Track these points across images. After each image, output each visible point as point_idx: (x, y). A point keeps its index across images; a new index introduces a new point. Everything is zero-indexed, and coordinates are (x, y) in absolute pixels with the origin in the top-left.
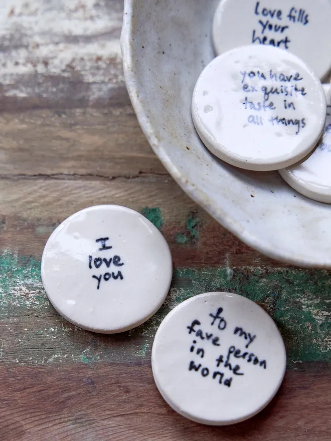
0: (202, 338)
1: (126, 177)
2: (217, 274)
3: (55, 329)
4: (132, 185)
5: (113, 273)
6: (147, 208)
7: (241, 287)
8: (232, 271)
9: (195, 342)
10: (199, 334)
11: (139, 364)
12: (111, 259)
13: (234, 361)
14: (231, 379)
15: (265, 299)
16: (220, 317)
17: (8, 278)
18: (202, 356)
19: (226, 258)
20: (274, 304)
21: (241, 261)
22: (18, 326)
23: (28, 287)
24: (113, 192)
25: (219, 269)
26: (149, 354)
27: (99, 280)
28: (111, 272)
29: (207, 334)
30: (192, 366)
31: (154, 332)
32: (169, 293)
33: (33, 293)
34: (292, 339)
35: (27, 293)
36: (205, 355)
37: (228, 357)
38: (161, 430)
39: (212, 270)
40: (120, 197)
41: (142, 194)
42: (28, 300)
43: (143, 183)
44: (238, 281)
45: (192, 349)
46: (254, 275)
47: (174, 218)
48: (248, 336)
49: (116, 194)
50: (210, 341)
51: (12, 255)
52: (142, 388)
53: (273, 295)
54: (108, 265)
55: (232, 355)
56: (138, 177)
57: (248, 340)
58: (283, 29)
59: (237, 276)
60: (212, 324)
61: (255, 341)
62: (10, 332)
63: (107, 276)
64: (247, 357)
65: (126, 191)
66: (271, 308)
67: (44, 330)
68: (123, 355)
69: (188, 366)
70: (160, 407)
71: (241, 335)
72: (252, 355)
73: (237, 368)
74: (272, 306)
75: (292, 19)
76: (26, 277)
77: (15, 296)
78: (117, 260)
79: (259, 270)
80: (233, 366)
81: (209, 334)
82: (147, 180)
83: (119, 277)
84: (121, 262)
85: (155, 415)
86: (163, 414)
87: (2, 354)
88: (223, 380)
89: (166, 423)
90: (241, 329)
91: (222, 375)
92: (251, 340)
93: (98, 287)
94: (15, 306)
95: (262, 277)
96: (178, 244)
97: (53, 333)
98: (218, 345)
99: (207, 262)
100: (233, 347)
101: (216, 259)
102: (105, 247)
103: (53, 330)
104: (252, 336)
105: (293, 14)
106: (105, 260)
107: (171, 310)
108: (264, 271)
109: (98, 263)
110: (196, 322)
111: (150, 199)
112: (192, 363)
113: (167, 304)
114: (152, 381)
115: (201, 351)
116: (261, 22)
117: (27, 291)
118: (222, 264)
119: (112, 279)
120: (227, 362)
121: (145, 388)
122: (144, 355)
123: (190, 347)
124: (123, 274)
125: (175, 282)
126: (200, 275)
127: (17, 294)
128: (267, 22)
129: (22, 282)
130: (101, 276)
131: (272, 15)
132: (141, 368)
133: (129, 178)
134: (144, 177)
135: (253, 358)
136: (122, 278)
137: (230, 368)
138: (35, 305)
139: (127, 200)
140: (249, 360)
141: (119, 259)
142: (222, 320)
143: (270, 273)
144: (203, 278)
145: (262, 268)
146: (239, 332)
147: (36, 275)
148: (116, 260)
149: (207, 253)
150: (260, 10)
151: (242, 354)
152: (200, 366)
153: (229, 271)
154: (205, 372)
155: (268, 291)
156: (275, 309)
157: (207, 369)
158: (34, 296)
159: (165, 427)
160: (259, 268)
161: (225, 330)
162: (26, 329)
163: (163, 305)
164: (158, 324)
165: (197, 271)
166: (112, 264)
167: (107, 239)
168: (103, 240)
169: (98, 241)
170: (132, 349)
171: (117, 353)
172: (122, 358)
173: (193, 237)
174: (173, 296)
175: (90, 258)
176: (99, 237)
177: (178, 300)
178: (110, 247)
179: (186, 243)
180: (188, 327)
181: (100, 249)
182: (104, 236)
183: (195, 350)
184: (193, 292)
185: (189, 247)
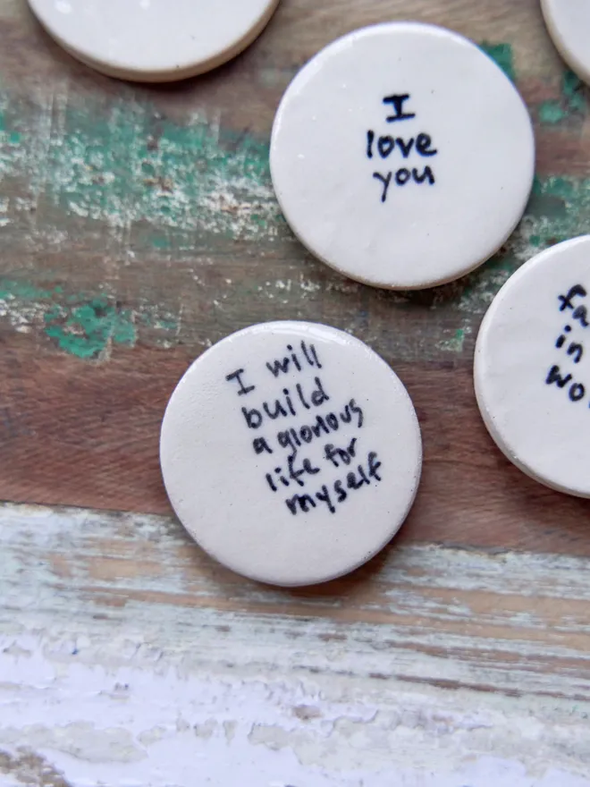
0: (584, 323)
3: (286, 284)
5: (415, 171)
9: (568, 329)
11: (448, 366)
12: (412, 141)
17: (197, 173)
18: (577, 360)
22: (213, 274)
23: (241, 195)
26: (470, 347)
27: (386, 183)
28: (410, 168)
30: (555, 377)
31: (486, 305)
32: (518, 227)
33: (247, 208)
35: (236, 208)
36: (583, 359)
38: (482, 497)
42: (236, 220)
45: (560, 342)
47: (539, 68)
51: (207, 126)
52: (451, 415)
54: (405, 151)
62: (198, 285)
63: (402, 177)
67: (263, 285)
68: (419, 346)
69: (545, 375)
70: (485, 452)
76: (234, 173)
77: (210, 211)
78: (424, 142)
83: (427, 180)
84: (431, 148)
85: (472, 468)
86: (487, 467)
87: (179, 328)
89: (493, 485)
93: (384, 198)
94: (209, 233)
96: (542, 125)
97: (282, 292)
102: (400, 116)
103: (282, 286)
106: (400, 141)
107: (523, 262)
109: (386, 147)
112: (555, 369)
113: (512, 249)
114: (472, 402)
115: (576, 350)
117: (235, 203)
119: (411, 182)
121: (456, 414)
122: (459, 349)
123: (558, 336)
124: (435, 173)
127: (215, 207)
129: (226, 183)
130: (390, 175)
132: (452, 374)
136: (432, 181)
138: (250, 232)
141: (428, 142)
147: (257, 171)
148: (423, 144)
152: (569, 377)
154: (577, 392)
157: (581, 387)
158: (248, 215)
159: (491, 491)
162: (229, 281)
163: (503, 250)
164: (494, 288)
165: (576, 184)
166: (413, 151)
167: (406, 97)
168: (397, 100)
169: (387, 100)
170: (437, 336)
171: (407, 341)
172: (416, 353)
173: (575, 111)
174: (527, 233)
175: (371, 135)
176: (389, 93)
177: (534, 240)
178: (411, 116)
179: (559, 122)
180: (561, 298)
181: (390, 119)
182: (399, 91)
183: (566, 345)
184: (565, 227)
185: (564, 131)
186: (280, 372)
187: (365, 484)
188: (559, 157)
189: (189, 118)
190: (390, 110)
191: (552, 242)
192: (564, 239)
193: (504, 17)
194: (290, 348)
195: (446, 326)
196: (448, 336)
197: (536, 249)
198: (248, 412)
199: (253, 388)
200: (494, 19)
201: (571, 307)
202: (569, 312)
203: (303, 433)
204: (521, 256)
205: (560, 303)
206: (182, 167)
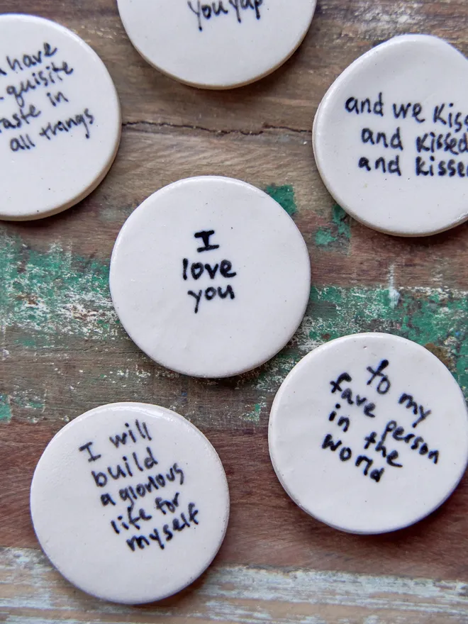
0: (351, 402)
1: (242, 133)
2: (374, 297)
3: (125, 372)
4: (252, 147)
5: (220, 289)
6: (273, 185)
7: (410, 319)
8: (397, 294)
9: (338, 406)
10: (347, 395)
11: (249, 432)
12: (217, 266)
13: (391, 444)
14: (382, 470)
15: (445, 339)
16: (382, 375)
17: (55, 289)
18: (345, 430)
19: (389, 272)
20: (458, 348)
21: (412, 278)
22: (69, 367)
23: (89, 305)
24: (223, 157)
25: (378, 290)
26: (265, 418)
27: (198, 299)
28: (216, 288)
29: (358, 397)
30: (328, 443)
31: (277, 386)
32: (301, 325)
33: (94, 315)
35: (85, 316)
36: (349, 429)
37: (384, 437)
39: (366, 291)
40: (231, 165)
41: (268, 163)
42: (86, 325)
43: (268, 143)
44: (406, 310)
45: (332, 417)
46: (432, 302)
47: (314, 203)
48: (418, 410)
49: (227, 160)
50: (362, 408)
51: (63, 253)
53: (457, 334)
54: (212, 274)
55: (390, 435)
56: (261, 132)
57: (419, 415)
59: (404, 302)
60: (369, 383)
61: (428, 418)
62: (58, 374)
63: (210, 293)
64: (412, 442)
65: (242, 155)
66: (453, 354)
67: (108, 375)
68: (226, 418)
69: (321, 441)
71: (408, 406)
72: (420, 439)
73: (395, 455)
74: (454, 351)
76: (83, 289)
77: (66, 318)
78: (226, 267)
79: (440, 294)
80: (389, 452)
81: (361, 398)
82: (274, 139)
83: (229, 296)
84: (231, 271)
87: (44, 407)
88: (370, 471)
90: (410, 398)
91: (370, 462)
92: (423, 417)
93: (196, 310)
94: (65, 335)
95: (442, 304)
96: (317, 246)
97: (122, 378)
98: (372, 416)
99: (359, 278)
100: (394, 423)
101: (373, 273)
102: (208, 247)
103: (122, 374)
104: (425, 411)
106: (208, 267)
107: (305, 353)
108: (446, 296)
109: (197, 271)
110: (346, 377)
111: (279, 171)
112: (329, 437)
113: (296, 342)
115: (344, 422)
117: (85, 312)
118: (384, 281)
119: (217, 298)
120: (380, 444)
122: (257, 419)
123: (330, 412)
124: (235, 290)
125: (312, 308)
126: (348, 297)
127: (70, 315)
129: (78, 297)
130: (200, 292)
132: (252, 439)
133: (247, 134)
134: (270, 133)
135: (421, 445)
136: (233, 297)
137: (384, 454)
138: (96, 333)
139: (242, 171)
140: (414, 447)
141: (229, 267)
142: (385, 379)
143: (455, 298)
144: (354, 302)
145: (444, 291)
146: (407, 402)
147: (100, 286)
148: (226, 269)
149: (361, 263)
151: (404, 435)
152: (340, 443)
153: (393, 293)
154: (346, 454)
155: (451, 327)
156: (460, 356)
157: (349, 450)
158: (95, 320)
160: (440, 290)
161: (387, 394)
162: (81, 371)
163: (289, 343)
164: (284, 373)
165: (344, 292)
166: (218, 274)
167: (212, 232)
168: (205, 235)
169: (197, 235)
170: (240, 409)
171: (217, 414)
172: (225, 423)
173: (342, 235)
174: (307, 330)
175: (185, 262)
176: (199, 230)
177: (313, 335)
178: (216, 247)
179: (329, 245)
180: (332, 383)
181: (200, 250)
182: (207, 229)
183: (337, 419)
184: (336, 325)
185: (334, 251)
186: (120, 444)
187: (186, 527)
188: (330, 271)
189: (49, 248)
190: (200, 243)
191: (327, 337)
192: (335, 336)
193: (286, 165)
194: (127, 425)
195: (247, 402)
196: (248, 410)
197: (314, 342)
198: (96, 475)
199: (99, 456)
201: (340, 390)
202: (338, 394)
203: (138, 489)
204: (303, 348)
205: (332, 387)
206: (44, 285)
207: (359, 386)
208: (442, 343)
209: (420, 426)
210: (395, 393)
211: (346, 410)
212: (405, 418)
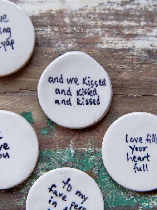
0: (57, 196)
1: (12, 92)
2: (65, 153)
4: (15, 98)
5: (3, 154)
6: (24, 112)
7: (80, 161)
8: (74, 151)
9: (52, 197)
10: (55, 193)
12: (2, 145)
15: (93, 168)
16: (68, 184)
18: (55, 206)
19: (71, 143)
20: (99, 171)
21: (79, 145)
24: (4, 102)
25: (66, 150)
29: (59, 193)
31: (28, 190)
32: (37, 166)
34: (109, 192)
36: (57, 206)
37: (71, 208)
39: (62, 151)
40: (8, 105)
41: (22, 104)
43: (21, 96)
44: (78, 157)
45: (50, 202)
46: (87, 154)
47: (40, 118)
48: (83, 197)
49: (6, 103)
50: (61, 198)
53: (98, 166)
55: (73, 207)
56: (19, 92)
57: (83, 199)
58: (144, 149)
59: (77, 154)
60: (63, 187)
61: (87, 200)
64: (82, 209)
65: (12, 101)
66: (97, 174)
68: (10, 205)
71: (79, 196)
72: (85, 208)
74: (97, 172)
75: (149, 141)
78: (5, 145)
79: (90, 150)
81: (61, 193)
82: (24, 94)
83: (7, 157)
90: (80, 192)
92: (85, 200)
95: (92, 154)
96: (42, 135)
98: (66, 200)
99: (59, 146)
100: (74, 203)
101: (65, 144)
104: (86, 197)
105: (149, 138)
107: (39, 177)
108: (93, 151)
110: (54, 186)
111: (26, 107)
112: (49, 209)
113: (36, 173)
115: (55, 203)
116: (130, 147)
118: (68, 147)
119: (3, 158)
122: (22, 204)
123: (49, 200)
124: (9, 154)
125: (40, 159)
126: (55, 154)
128: (134, 146)
131: (137, 141)
133: (13, 93)
134: (22, 92)
136: (8, 157)
139: (12, 107)
141: (7, 146)
142: (69, 186)
143: (97, 152)
144: (57, 156)
145: (92, 149)
146: (78, 194)
149: (60, 140)
150: (129, 140)
151: (78, 207)
153: (72, 151)
155: (95, 163)
156: (100, 174)
160: (90, 149)
161: (71, 191)
163: (33, 173)
164: (31, 185)
165: (53, 152)
170: (15, 201)
171: (6, 203)
172: (9, 207)
173: (52, 130)
174: (40, 168)
177: (42, 170)
178: (2, 138)
179: (47, 134)
180: (49, 188)
183: (52, 202)
184: (51, 165)
185: (49, 137)
188: (48, 144)
191: (48, 170)
192: (51, 169)
193: (29, 104)
195: (18, 197)
196: (19, 201)
197: (43, 172)
200: (26, 105)
201: (52, 191)
202: (52, 192)
204: (38, 175)
205: (49, 190)
207: (60, 189)
208: (92, 170)
209: (84, 203)
210: (74, 191)
211: (55, 199)
212: (78, 200)
